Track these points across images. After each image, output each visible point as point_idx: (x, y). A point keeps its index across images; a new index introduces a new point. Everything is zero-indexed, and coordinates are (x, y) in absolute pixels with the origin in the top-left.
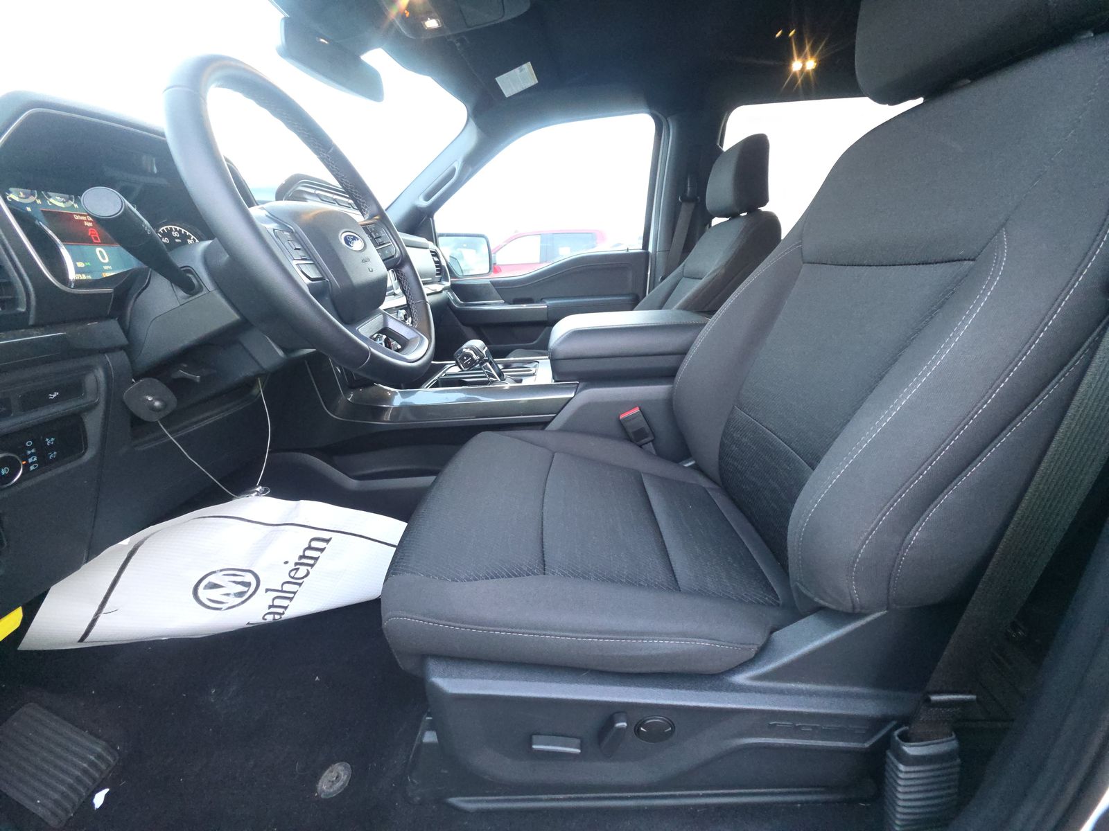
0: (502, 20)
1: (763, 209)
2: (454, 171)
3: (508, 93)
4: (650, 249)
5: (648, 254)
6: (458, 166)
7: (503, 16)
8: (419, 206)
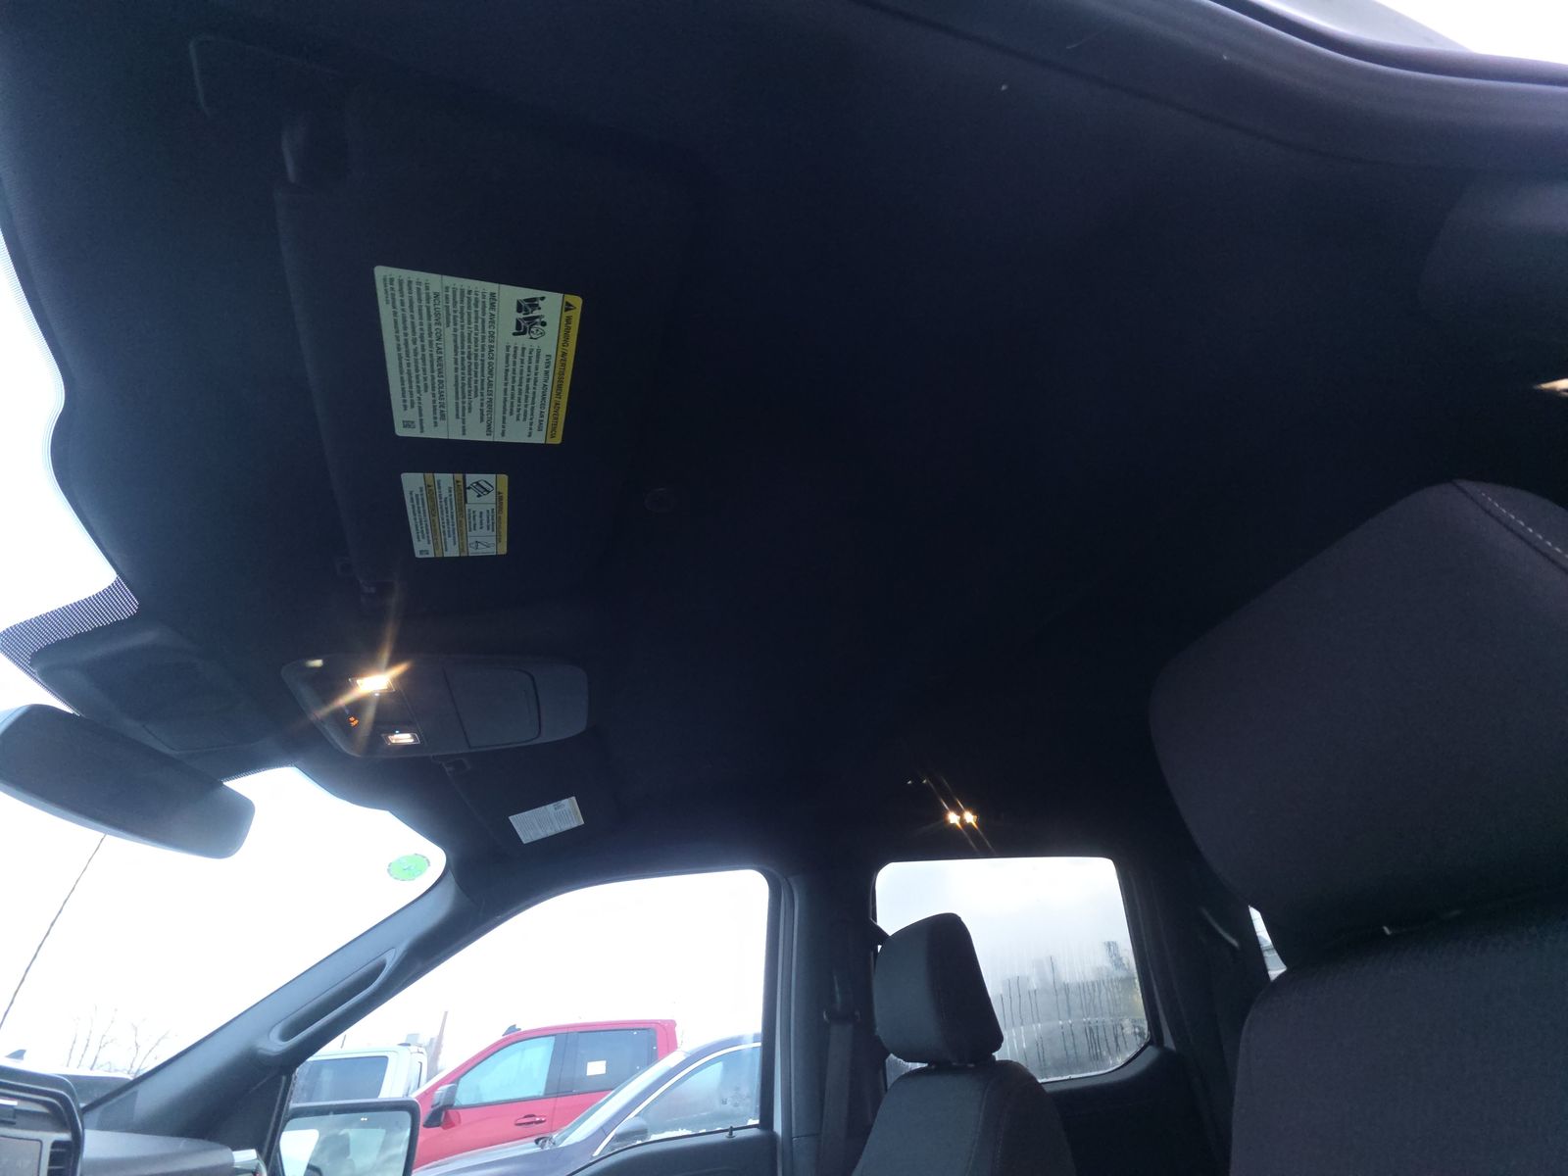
0: (538, 741)
1: (998, 1055)
2: (381, 967)
3: (526, 837)
4: (778, 1127)
5: (773, 1137)
6: (391, 959)
7: (537, 737)
8: (260, 1051)
